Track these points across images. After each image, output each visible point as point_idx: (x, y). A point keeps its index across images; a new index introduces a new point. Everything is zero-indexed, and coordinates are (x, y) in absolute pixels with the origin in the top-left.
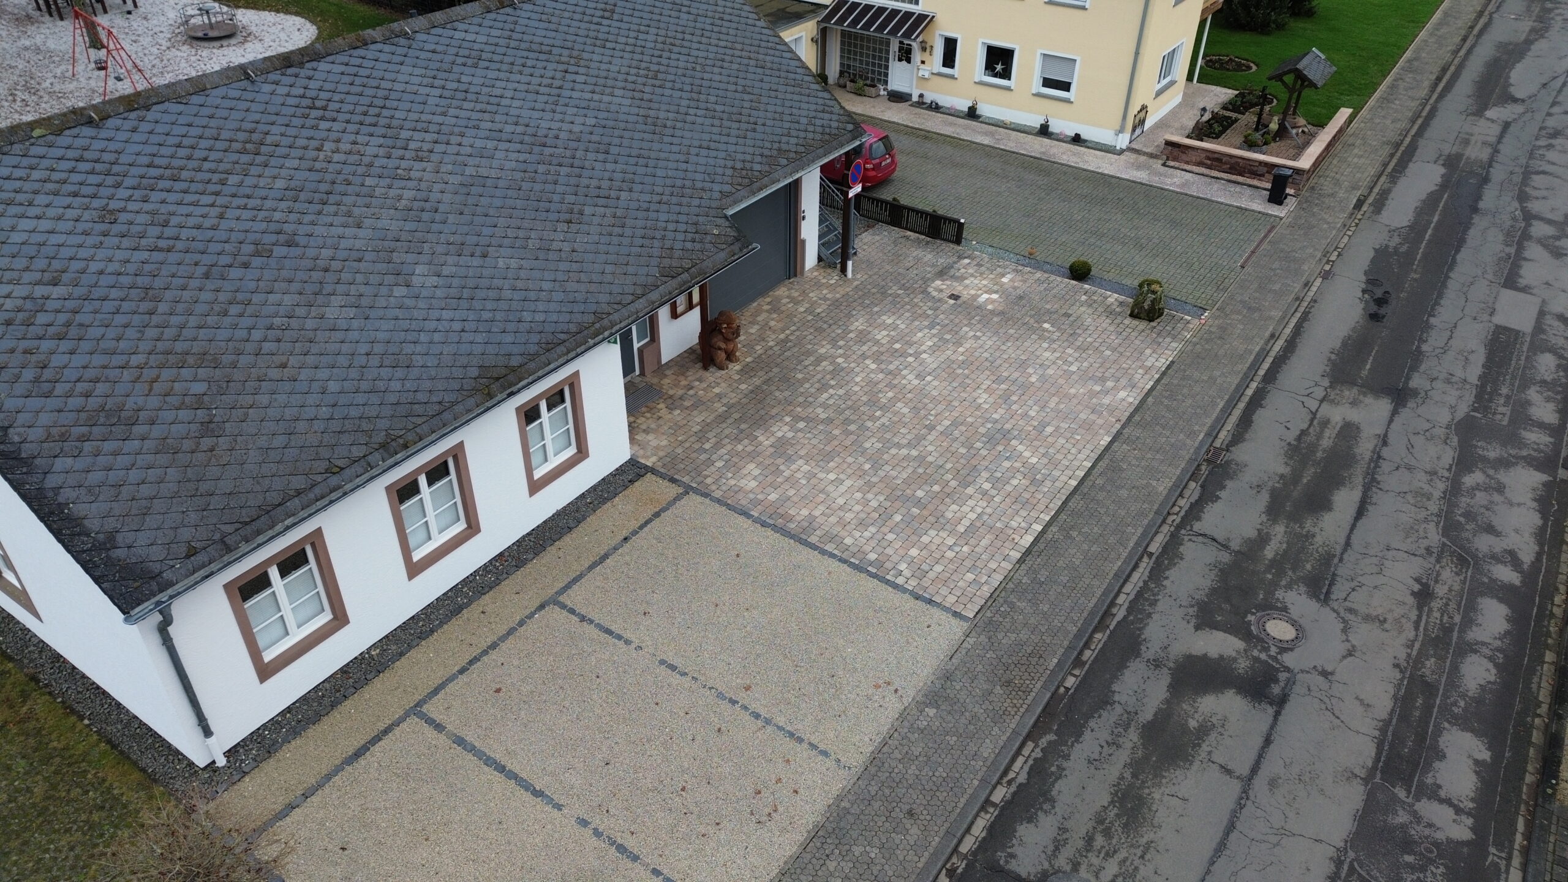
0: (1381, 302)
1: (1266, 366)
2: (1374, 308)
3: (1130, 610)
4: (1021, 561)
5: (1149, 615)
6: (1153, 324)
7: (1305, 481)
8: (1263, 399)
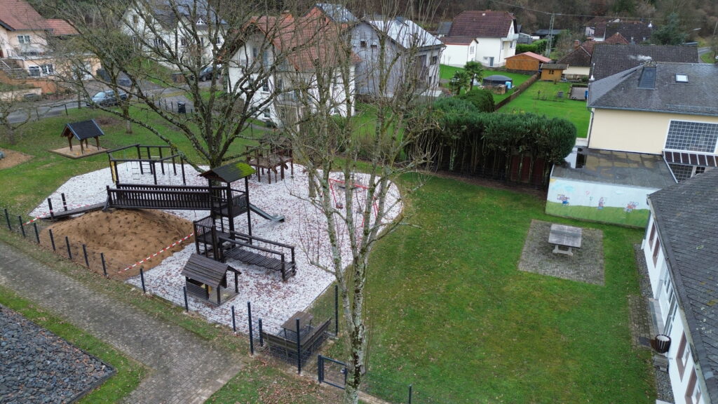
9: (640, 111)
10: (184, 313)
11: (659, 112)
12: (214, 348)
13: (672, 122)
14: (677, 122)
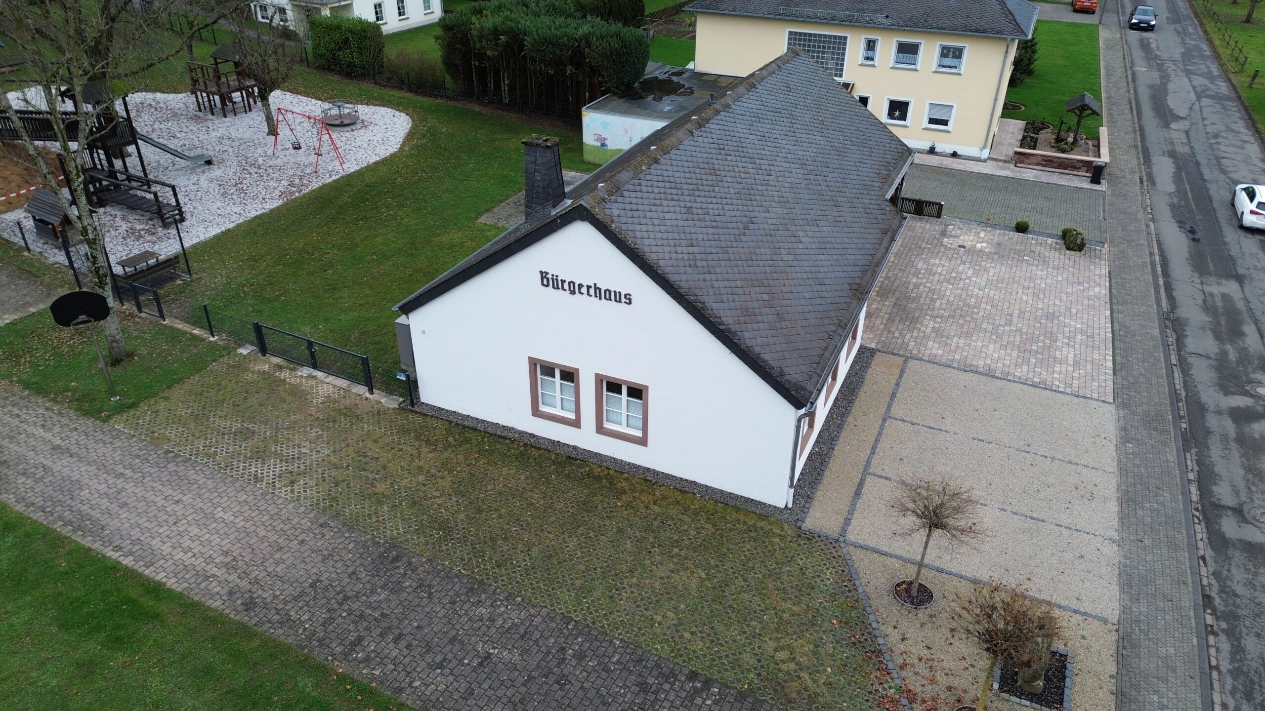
0: (1192, 231)
1: (1159, 269)
2: (1192, 236)
3: (1186, 391)
4: (1114, 374)
5: (1198, 392)
6: (1083, 252)
7: (1223, 323)
8: (1170, 286)
9: (746, 16)
10: (26, 253)
11: (768, 18)
12: (41, 284)
13: (790, 33)
14: (796, 33)
